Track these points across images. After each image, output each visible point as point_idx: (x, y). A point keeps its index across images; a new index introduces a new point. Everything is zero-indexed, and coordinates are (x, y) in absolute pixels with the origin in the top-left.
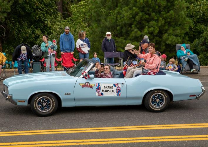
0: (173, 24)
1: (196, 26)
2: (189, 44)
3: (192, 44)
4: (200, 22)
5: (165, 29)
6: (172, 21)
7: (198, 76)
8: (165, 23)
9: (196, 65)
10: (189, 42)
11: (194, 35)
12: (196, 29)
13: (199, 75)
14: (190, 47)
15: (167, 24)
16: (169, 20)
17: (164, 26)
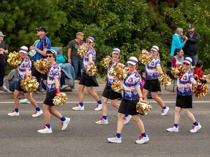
0: (39, 17)
1: (70, 22)
2: (61, 48)
3: (65, 47)
4: (76, 17)
5: (26, 24)
6: (35, 12)
7: (72, 94)
8: (26, 14)
9: (69, 79)
10: (62, 45)
11: (67, 35)
12: (70, 27)
13: (74, 94)
14: (63, 51)
15: (29, 16)
16: (31, 10)
17: (24, 19)
